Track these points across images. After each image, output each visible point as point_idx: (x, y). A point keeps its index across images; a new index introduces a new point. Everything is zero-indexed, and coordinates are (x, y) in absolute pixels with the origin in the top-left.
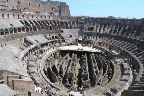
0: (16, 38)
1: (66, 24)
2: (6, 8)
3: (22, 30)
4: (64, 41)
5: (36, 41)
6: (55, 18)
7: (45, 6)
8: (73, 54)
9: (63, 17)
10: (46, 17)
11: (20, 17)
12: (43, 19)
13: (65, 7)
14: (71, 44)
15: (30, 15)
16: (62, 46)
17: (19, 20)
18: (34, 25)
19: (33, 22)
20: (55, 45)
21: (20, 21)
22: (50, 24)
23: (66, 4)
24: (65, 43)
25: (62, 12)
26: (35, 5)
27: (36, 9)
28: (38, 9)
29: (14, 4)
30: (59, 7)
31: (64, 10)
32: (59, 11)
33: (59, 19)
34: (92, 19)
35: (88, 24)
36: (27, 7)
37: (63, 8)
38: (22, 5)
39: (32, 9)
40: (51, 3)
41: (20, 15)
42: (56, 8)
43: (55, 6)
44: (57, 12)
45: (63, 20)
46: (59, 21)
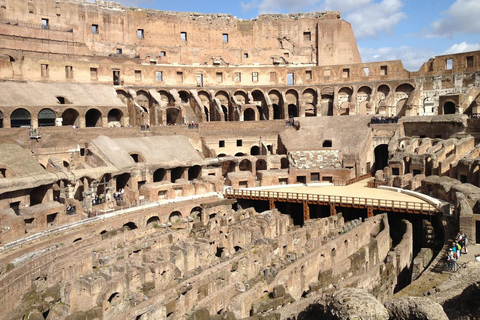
2: (76, 50)
3: (106, 119)
6: (280, 79)
7: (249, 37)
9: (319, 68)
10: (240, 74)
11: (122, 77)
12: (228, 83)
13: (336, 33)
14: (316, 176)
15: (169, 72)
16: (264, 180)
17: (116, 87)
18: (174, 105)
19: (177, 96)
21: (118, 90)
22: (252, 101)
23: (338, 17)
25: (322, 53)
26: (209, 38)
27: (213, 51)
28: (220, 51)
29: (120, 40)
30: (309, 33)
31: (330, 42)
32: (309, 51)
33: (299, 82)
34: (459, 62)
35: (438, 88)
36: (175, 47)
37: (326, 34)
38: (155, 40)
39: (195, 54)
40: (274, 24)
41: (124, 71)
42: (295, 40)
43: (292, 32)
44: (298, 54)
45: (317, 81)
46: (299, 87)
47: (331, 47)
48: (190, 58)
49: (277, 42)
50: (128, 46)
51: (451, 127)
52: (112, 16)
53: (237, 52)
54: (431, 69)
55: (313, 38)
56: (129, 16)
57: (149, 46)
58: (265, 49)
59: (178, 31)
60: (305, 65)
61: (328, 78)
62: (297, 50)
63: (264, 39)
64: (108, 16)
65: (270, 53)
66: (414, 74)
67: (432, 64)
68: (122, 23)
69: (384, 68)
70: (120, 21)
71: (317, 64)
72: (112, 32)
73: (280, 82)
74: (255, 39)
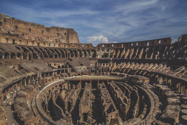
0: (6, 64)
1: (75, 51)
3: (16, 56)
4: (73, 70)
5: (35, 68)
6: (61, 46)
7: (49, 32)
8: (86, 83)
9: (71, 44)
10: (50, 44)
11: (16, 42)
12: (47, 46)
13: (73, 34)
14: (82, 74)
15: (30, 41)
17: (14, 45)
18: (34, 52)
19: (33, 49)
20: (61, 75)
21: (16, 46)
22: (55, 52)
23: (74, 30)
24: (74, 73)
25: (70, 40)
26: (37, 31)
27: (38, 36)
28: (40, 36)
29: (9, 29)
30: (66, 33)
31: (72, 37)
32: (66, 39)
33: (66, 47)
34: (106, 45)
35: (101, 51)
36: (27, 33)
37: (71, 35)
38: (21, 30)
39: (33, 36)
40: (56, 30)
41: (16, 40)
42: (62, 35)
43: (61, 33)
44: (63, 39)
45: (71, 47)
46: (66, 49)
47: (72, 38)
48: (31, 37)
49: (57, 35)
50: (12, 31)
51: (108, 61)
52: (7, 20)
53: (45, 36)
54: (99, 46)
55: (67, 35)
56: (12, 21)
57: (19, 32)
58: (54, 37)
59: (28, 28)
60: (65, 42)
61: (74, 47)
62: (63, 38)
63: (53, 34)
64: (6, 20)
65: (55, 38)
66: (95, 47)
67: (99, 45)
68: (10, 23)
69: (88, 45)
70: (9, 22)
71: (68, 42)
72: (7, 26)
73: (61, 47)
74: (51, 33)
